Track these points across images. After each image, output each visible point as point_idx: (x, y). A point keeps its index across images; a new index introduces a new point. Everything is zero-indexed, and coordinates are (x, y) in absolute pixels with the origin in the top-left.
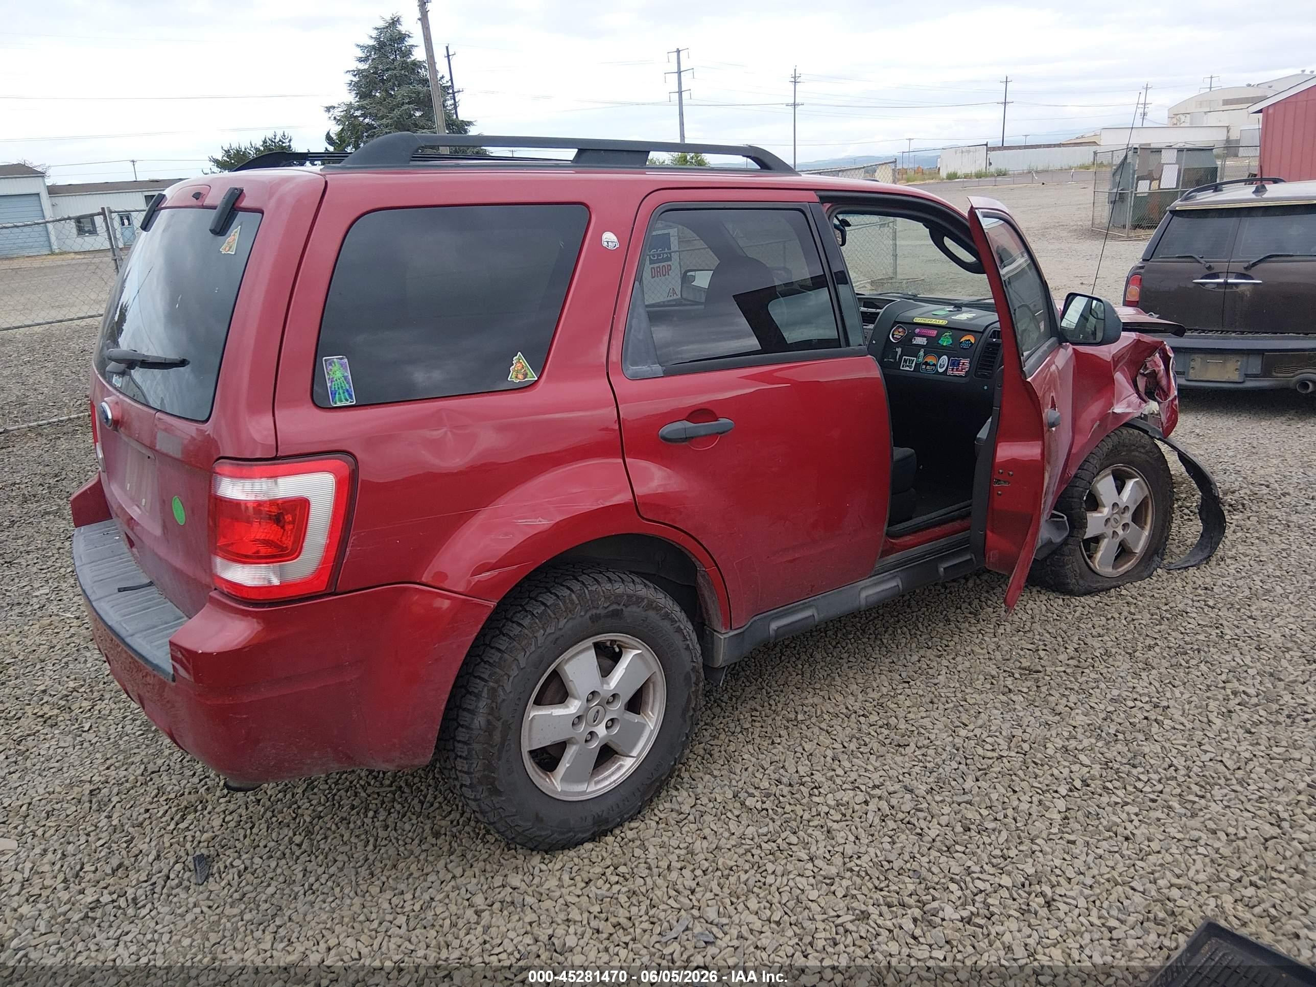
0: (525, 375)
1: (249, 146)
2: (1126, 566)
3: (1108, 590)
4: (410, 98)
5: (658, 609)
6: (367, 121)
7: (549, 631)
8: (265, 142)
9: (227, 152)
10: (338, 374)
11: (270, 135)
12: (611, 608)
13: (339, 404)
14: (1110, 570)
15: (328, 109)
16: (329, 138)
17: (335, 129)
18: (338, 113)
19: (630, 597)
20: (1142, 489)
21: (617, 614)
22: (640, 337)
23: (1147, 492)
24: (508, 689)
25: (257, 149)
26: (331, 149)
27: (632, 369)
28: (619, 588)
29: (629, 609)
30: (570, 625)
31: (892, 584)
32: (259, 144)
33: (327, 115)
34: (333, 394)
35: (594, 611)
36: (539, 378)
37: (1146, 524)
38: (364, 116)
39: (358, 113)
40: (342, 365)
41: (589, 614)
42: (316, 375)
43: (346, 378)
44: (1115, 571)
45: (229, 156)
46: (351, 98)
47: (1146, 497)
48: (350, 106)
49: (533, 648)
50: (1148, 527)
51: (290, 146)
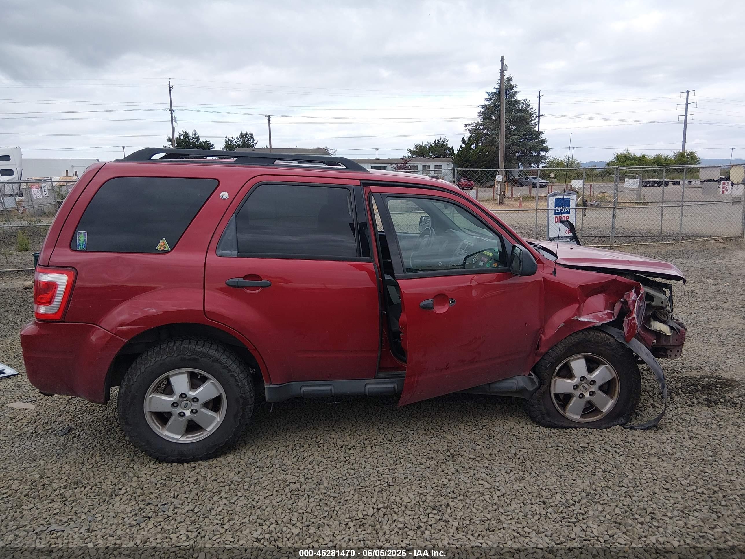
0: (165, 248)
1: (427, 143)
2: (593, 418)
3: (566, 428)
4: (510, 119)
5: (221, 363)
6: (486, 131)
7: (157, 359)
8: (435, 142)
9: (416, 146)
10: (82, 238)
11: (438, 138)
12: (192, 357)
13: (80, 249)
14: (578, 417)
15: (466, 125)
16: (463, 140)
17: (467, 135)
18: (470, 127)
19: (204, 353)
20: (610, 372)
21: (195, 360)
22: (229, 238)
23: (615, 375)
24: (135, 380)
25: (431, 145)
26: (464, 146)
27: (220, 252)
28: (199, 348)
29: (203, 359)
30: (168, 359)
31: (391, 386)
32: (432, 142)
33: (465, 128)
34: (79, 245)
35: (182, 356)
36: (172, 250)
37: (614, 395)
38: (484, 129)
39: (481, 127)
40: (84, 235)
41: (179, 357)
42: (74, 237)
43: (85, 240)
44: (582, 419)
45: (416, 148)
46: (479, 120)
47: (614, 378)
48: (477, 124)
49: (148, 365)
50: (615, 398)
51: (447, 144)
